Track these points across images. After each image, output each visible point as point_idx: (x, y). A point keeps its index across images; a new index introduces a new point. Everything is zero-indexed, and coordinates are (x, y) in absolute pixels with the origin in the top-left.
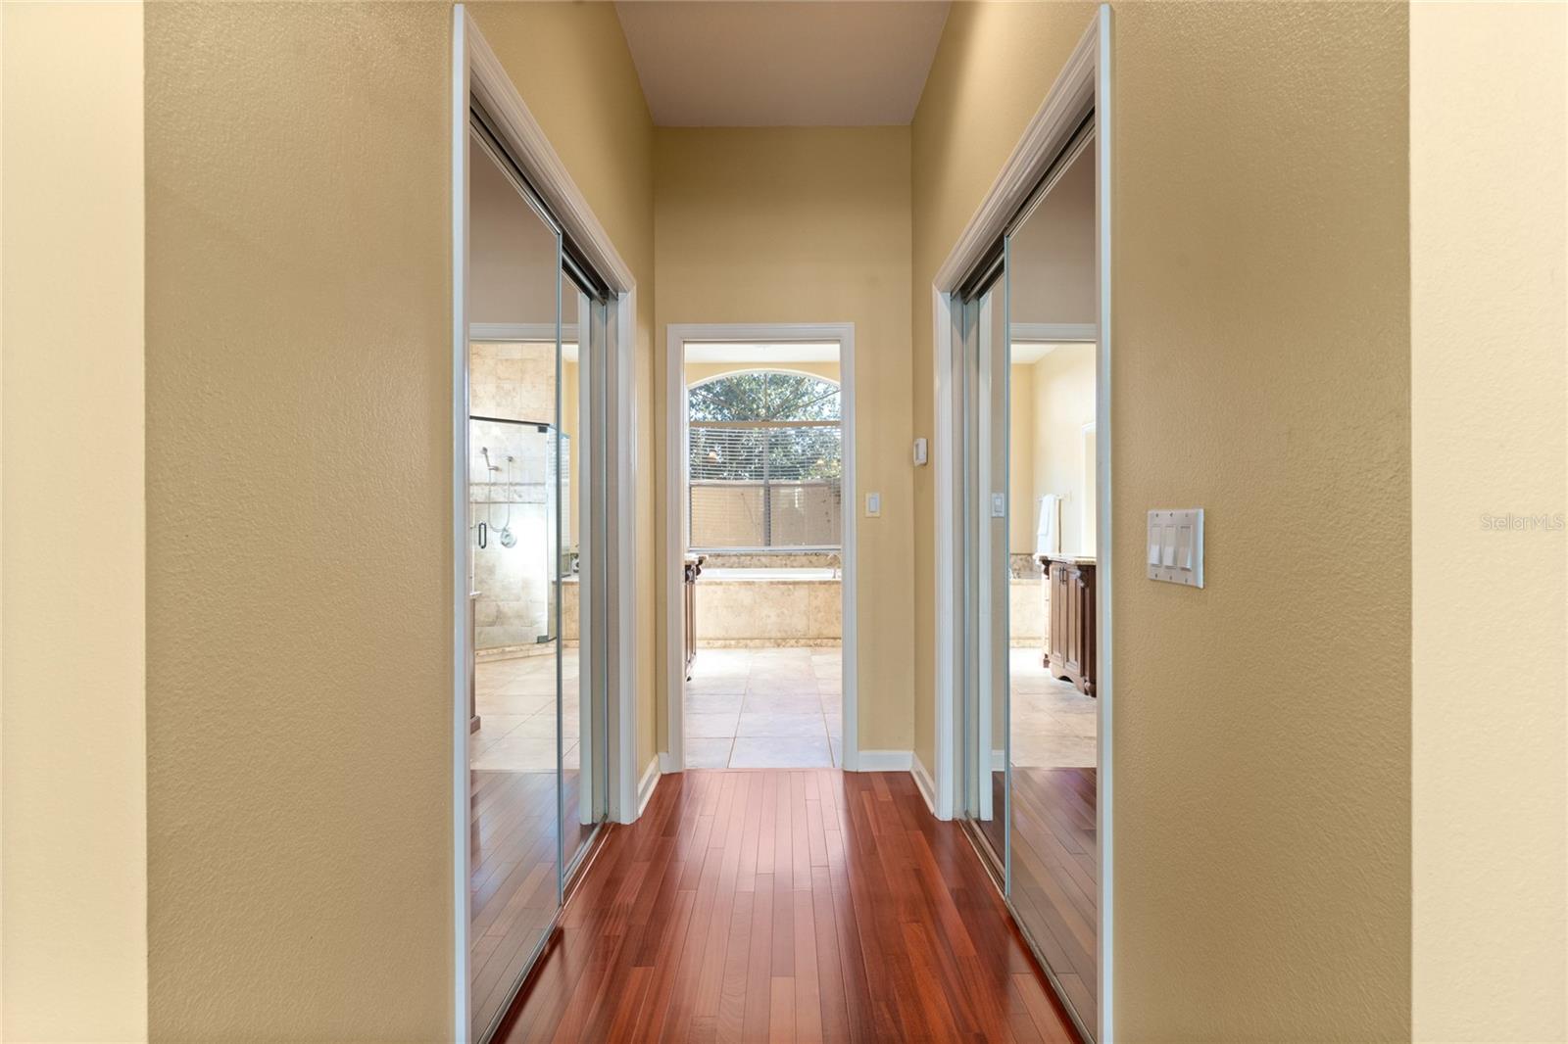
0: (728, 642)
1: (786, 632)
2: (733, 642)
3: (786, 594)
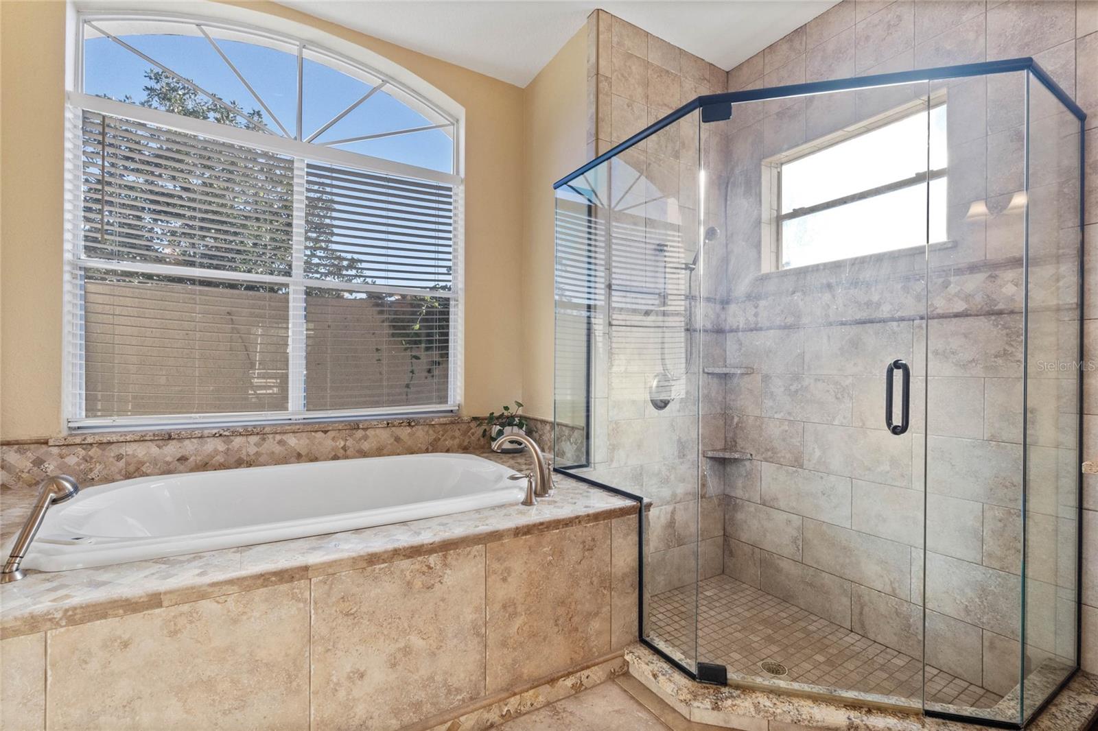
3: (418, 582)
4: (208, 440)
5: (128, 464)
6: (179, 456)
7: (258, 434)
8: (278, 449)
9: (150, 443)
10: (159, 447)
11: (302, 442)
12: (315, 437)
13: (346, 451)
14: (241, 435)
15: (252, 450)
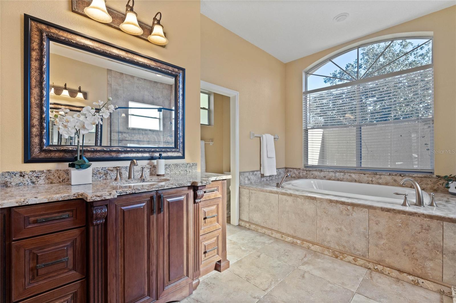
0: (295, 240)
1: (344, 247)
2: (299, 242)
3: (344, 212)
4: (330, 172)
5: (314, 176)
6: (324, 176)
7: (343, 172)
8: (349, 178)
9: (318, 172)
10: (320, 173)
11: (356, 177)
12: (361, 176)
13: (372, 182)
14: (338, 172)
15: (342, 177)
